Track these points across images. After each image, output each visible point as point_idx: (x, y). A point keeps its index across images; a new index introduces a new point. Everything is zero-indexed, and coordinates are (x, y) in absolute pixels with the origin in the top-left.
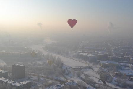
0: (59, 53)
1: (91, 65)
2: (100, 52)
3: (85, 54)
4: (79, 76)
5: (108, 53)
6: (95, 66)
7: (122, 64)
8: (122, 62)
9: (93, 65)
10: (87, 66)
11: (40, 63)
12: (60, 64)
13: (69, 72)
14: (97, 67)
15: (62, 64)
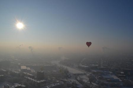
0: (68, 65)
1: (85, 72)
2: (93, 65)
3: (83, 66)
4: (76, 79)
5: (98, 65)
6: (88, 73)
7: (105, 72)
8: (105, 71)
9: (87, 72)
10: (83, 73)
11: (55, 71)
12: (67, 72)
13: (71, 76)
14: (89, 74)
15: (68, 72)
